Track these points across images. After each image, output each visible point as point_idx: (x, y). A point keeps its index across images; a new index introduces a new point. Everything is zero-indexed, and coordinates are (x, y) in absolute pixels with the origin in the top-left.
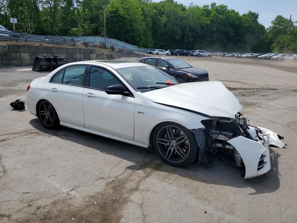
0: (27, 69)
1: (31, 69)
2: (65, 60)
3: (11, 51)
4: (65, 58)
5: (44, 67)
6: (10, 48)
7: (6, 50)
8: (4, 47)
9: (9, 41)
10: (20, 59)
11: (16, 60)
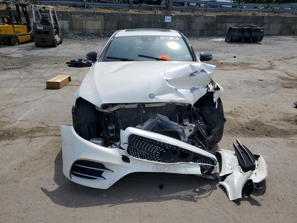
0: (221, 39)
1: (224, 40)
2: (262, 31)
3: (218, 21)
4: (263, 29)
5: (235, 38)
6: (218, 19)
7: (213, 21)
8: (213, 17)
9: (223, 12)
10: (225, 30)
11: (221, 31)
